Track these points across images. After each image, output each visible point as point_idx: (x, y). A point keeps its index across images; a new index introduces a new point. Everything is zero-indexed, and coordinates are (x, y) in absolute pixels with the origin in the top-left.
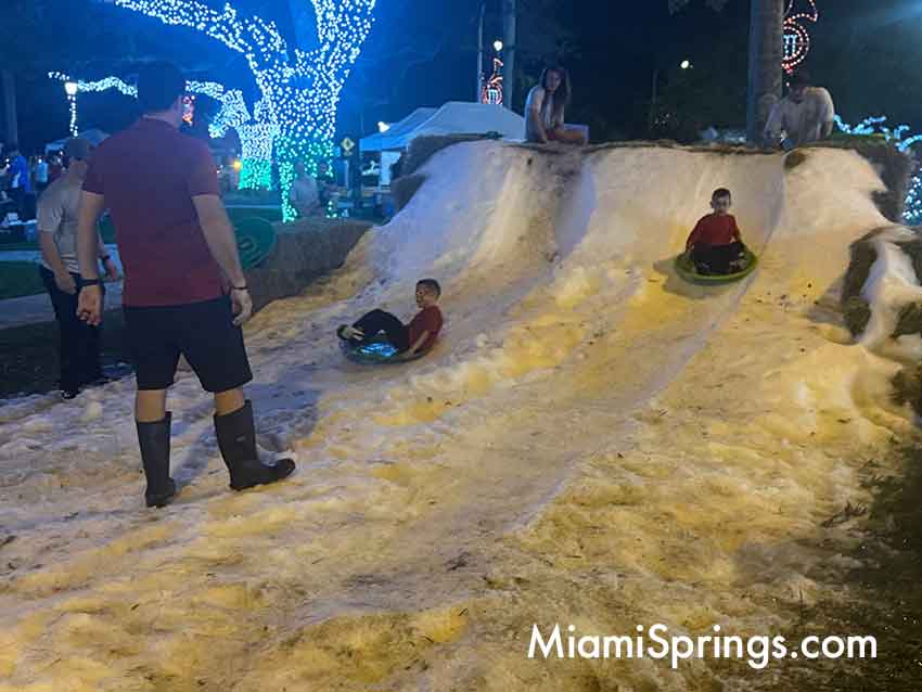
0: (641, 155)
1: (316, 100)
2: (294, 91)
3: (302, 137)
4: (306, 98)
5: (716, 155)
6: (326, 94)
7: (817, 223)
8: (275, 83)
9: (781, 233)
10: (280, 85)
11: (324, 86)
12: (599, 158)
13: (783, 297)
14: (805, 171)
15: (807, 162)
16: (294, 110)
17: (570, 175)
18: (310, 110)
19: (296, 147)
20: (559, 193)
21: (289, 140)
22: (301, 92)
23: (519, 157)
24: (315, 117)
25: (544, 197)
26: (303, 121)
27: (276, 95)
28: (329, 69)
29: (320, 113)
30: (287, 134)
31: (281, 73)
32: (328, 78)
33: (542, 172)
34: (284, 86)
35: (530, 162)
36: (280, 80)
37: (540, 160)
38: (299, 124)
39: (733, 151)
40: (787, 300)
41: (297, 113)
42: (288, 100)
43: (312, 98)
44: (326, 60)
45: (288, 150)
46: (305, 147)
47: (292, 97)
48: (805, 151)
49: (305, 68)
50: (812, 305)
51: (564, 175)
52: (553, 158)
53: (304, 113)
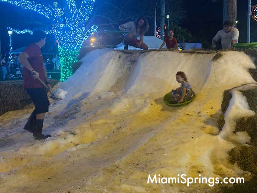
0: (160, 54)
1: (72, 35)
2: (64, 32)
3: (67, 48)
4: (69, 34)
5: (189, 54)
6: (75, 33)
7: (222, 81)
8: (57, 29)
9: (207, 86)
10: (59, 30)
11: (74, 30)
12: (145, 55)
13: (199, 113)
14: (221, 61)
15: (223, 57)
16: (64, 39)
17: (134, 62)
18: (70, 38)
19: (64, 52)
20: (129, 69)
21: (62, 49)
22: (67, 32)
23: (116, 55)
24: (71, 41)
25: (124, 70)
26: (67, 42)
27: (58, 33)
28: (75, 24)
29: (73, 40)
30: (62, 48)
31: (59, 26)
32: (75, 27)
33: (124, 61)
34: (60, 30)
35: (120, 57)
36: (59, 28)
37: (124, 56)
38: (66, 44)
39: (196, 52)
40: (200, 114)
41: (65, 39)
42: (62, 35)
43: (71, 34)
44: (74, 21)
45: (62, 53)
46: (68, 52)
47: (63, 34)
48: (223, 52)
49: (68, 23)
50: (209, 117)
51: (132, 62)
52: (129, 55)
53: (67, 39)
